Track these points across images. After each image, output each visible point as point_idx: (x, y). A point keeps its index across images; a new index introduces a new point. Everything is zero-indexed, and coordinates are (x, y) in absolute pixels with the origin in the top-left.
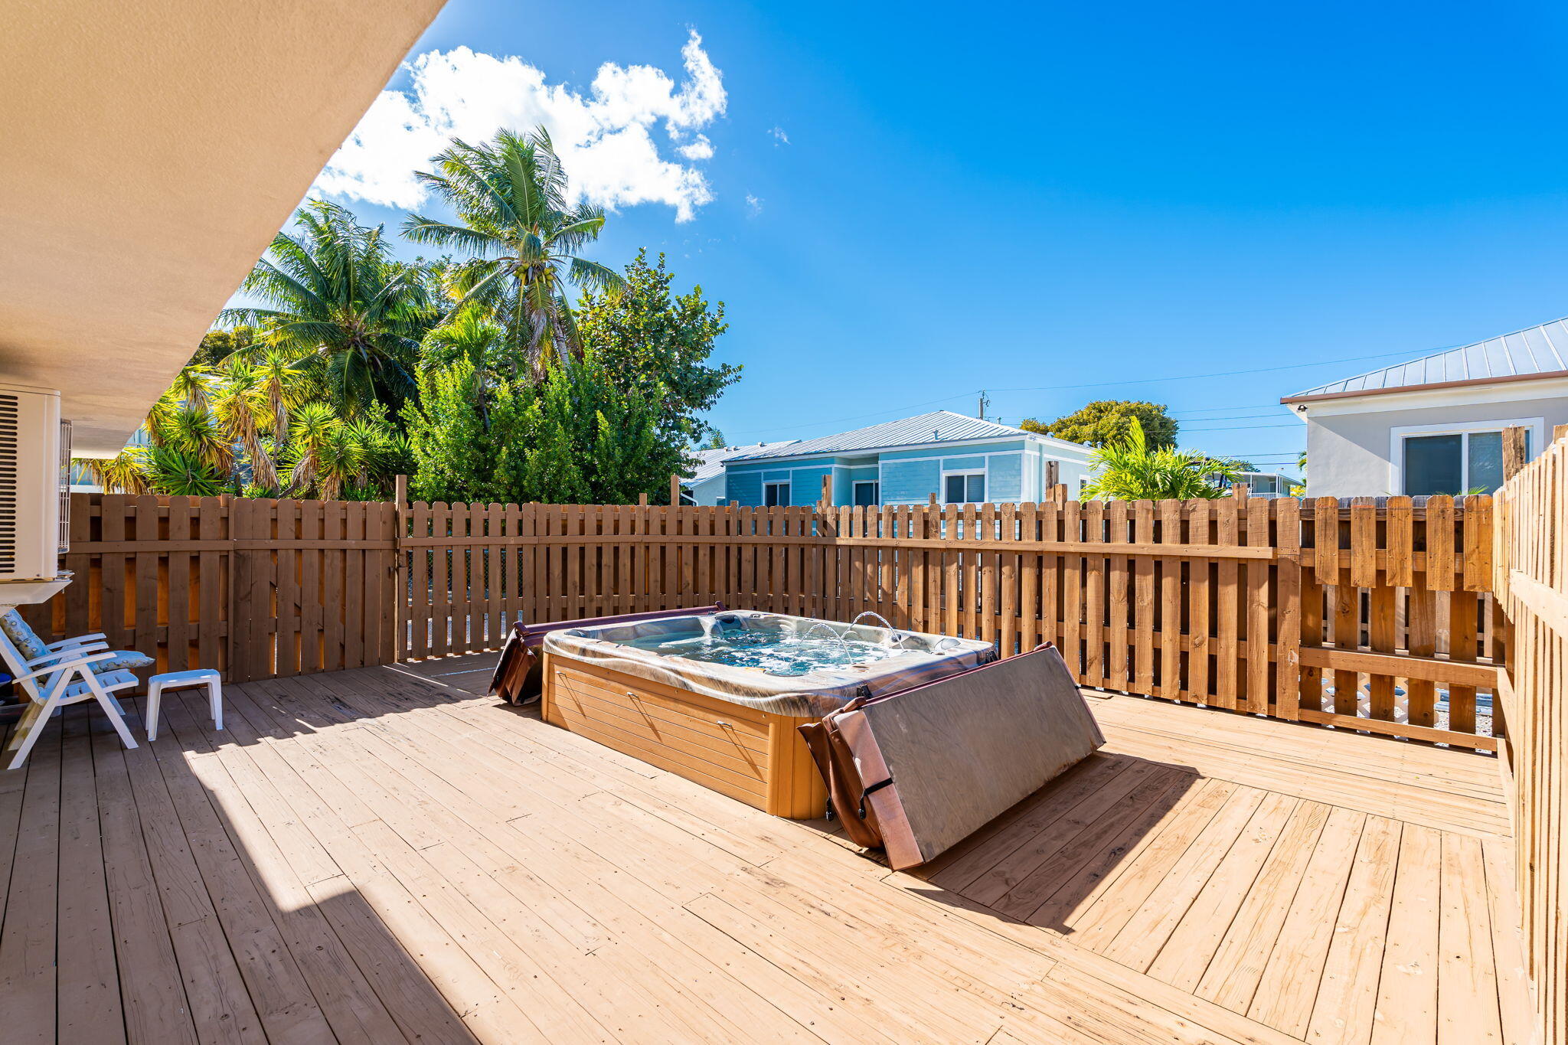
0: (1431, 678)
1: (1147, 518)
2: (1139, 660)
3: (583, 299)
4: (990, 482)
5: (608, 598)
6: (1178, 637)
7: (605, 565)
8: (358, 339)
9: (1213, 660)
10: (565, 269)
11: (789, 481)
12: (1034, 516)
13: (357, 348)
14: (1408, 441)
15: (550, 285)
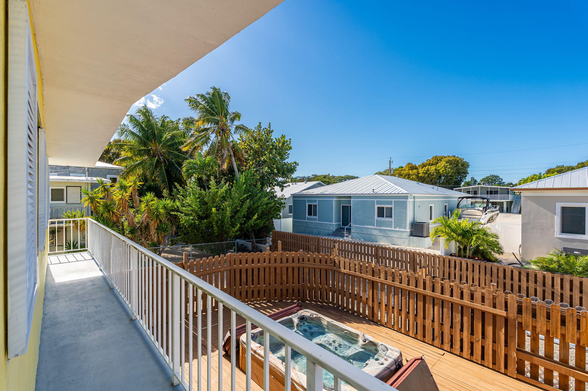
0: (567, 374)
1: (457, 289)
2: (455, 341)
3: (240, 138)
4: (394, 210)
5: (256, 286)
6: (470, 336)
7: (255, 275)
8: (159, 153)
9: (483, 348)
10: (233, 129)
11: (317, 204)
12: (414, 279)
13: (159, 157)
14: (563, 209)
15: (228, 137)
